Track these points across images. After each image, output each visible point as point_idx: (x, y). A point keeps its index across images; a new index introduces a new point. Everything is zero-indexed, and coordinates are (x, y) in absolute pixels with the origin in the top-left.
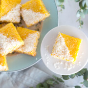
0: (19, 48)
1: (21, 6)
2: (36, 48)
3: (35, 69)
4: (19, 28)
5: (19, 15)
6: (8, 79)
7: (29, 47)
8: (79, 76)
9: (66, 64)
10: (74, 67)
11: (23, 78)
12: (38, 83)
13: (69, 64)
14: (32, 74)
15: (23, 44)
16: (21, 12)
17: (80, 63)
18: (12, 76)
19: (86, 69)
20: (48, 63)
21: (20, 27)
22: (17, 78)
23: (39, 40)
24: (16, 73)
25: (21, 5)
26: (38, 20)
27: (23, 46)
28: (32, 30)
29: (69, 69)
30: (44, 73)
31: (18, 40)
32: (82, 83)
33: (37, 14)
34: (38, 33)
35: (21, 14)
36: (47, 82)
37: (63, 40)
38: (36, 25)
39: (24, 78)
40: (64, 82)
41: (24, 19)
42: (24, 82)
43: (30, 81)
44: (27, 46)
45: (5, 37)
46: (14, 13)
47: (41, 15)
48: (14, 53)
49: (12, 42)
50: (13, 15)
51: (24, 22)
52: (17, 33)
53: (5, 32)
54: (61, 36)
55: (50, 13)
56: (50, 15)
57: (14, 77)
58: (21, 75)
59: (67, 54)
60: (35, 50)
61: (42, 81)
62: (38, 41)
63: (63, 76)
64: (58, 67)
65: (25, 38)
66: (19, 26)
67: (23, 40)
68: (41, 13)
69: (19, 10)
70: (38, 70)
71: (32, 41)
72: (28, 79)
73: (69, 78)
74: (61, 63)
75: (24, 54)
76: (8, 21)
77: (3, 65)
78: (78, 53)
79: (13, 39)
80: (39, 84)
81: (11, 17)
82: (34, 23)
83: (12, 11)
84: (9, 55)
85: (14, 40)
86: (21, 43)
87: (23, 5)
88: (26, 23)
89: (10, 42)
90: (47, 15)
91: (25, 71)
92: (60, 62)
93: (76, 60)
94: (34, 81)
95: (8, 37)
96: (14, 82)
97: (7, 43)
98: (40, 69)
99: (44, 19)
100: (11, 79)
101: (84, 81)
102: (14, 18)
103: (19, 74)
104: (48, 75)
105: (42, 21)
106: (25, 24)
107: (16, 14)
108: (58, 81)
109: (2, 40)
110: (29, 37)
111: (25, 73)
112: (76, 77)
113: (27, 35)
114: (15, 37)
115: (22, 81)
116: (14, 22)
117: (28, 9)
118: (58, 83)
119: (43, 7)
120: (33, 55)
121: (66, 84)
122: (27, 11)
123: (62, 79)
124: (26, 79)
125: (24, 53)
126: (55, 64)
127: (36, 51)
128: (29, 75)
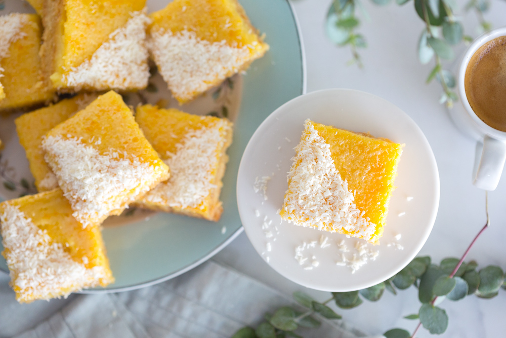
0: (148, 193)
1: (149, 21)
2: (218, 186)
3: (220, 270)
4: (146, 110)
5: (143, 56)
6: (117, 320)
7: (192, 187)
8: (402, 288)
9: (345, 249)
10: (376, 256)
11: (174, 309)
12: (237, 326)
13: (355, 244)
14: (210, 291)
15: (167, 176)
16: (150, 45)
17: (398, 237)
18: (129, 303)
19: (428, 258)
20: (270, 248)
21: (149, 107)
22: (150, 311)
23: (228, 151)
24: (144, 293)
25: (148, 14)
26: (220, 73)
27: (165, 183)
28: (199, 114)
29: (357, 266)
30: (258, 284)
31: (144, 159)
32: (412, 317)
33: (214, 48)
34: (223, 124)
35: (150, 52)
36: (273, 322)
37: (326, 150)
38: (217, 91)
39: (180, 309)
40: (339, 317)
41: (165, 72)
42: (181, 325)
43: (203, 319)
44: (181, 182)
45: (90, 151)
46: (123, 52)
47: (229, 51)
48: (133, 211)
49: (121, 173)
50: (117, 60)
51: (165, 84)
52: (140, 133)
53: (89, 130)
54: (315, 135)
55: (265, 41)
56: (267, 47)
57: (140, 307)
58: (166, 300)
59: (345, 209)
60: (217, 195)
61: (252, 318)
62: (226, 159)
63: (334, 294)
64: (311, 261)
65: (174, 151)
66: (145, 102)
67: (164, 158)
68: (229, 44)
69: (143, 35)
70: (233, 275)
71: (202, 160)
72: (195, 315)
73: (359, 302)
74: (324, 245)
75: (172, 213)
76: (98, 86)
77: (90, 266)
78: (388, 201)
79: (121, 156)
80: (241, 330)
81: (110, 68)
82: (204, 88)
83: (113, 45)
84: (111, 220)
85: (126, 163)
86: (158, 171)
87: (157, 15)
88: (174, 90)
89: (111, 170)
90: (256, 49)
91: (181, 281)
92: (319, 242)
93: (382, 230)
94: (219, 321)
95: (102, 151)
96: (139, 327)
97: (98, 175)
98: (241, 270)
99: (243, 68)
100: (128, 316)
101: (422, 310)
102: (124, 73)
103: (158, 297)
104: (274, 292)
105: (236, 75)
106: (170, 92)
107: (128, 55)
108: (318, 316)
109: (81, 166)
110: (188, 143)
111: (181, 289)
112: (387, 293)
113: (181, 137)
114: (133, 150)
115: (173, 322)
116: (125, 86)
117: (176, 31)
118: (318, 323)
119: (238, 17)
120: (209, 216)
121: (349, 325)
122: (174, 41)
123: (333, 305)
124: (187, 312)
125: (172, 211)
126: (299, 250)
127: (221, 198)
128: (199, 295)
